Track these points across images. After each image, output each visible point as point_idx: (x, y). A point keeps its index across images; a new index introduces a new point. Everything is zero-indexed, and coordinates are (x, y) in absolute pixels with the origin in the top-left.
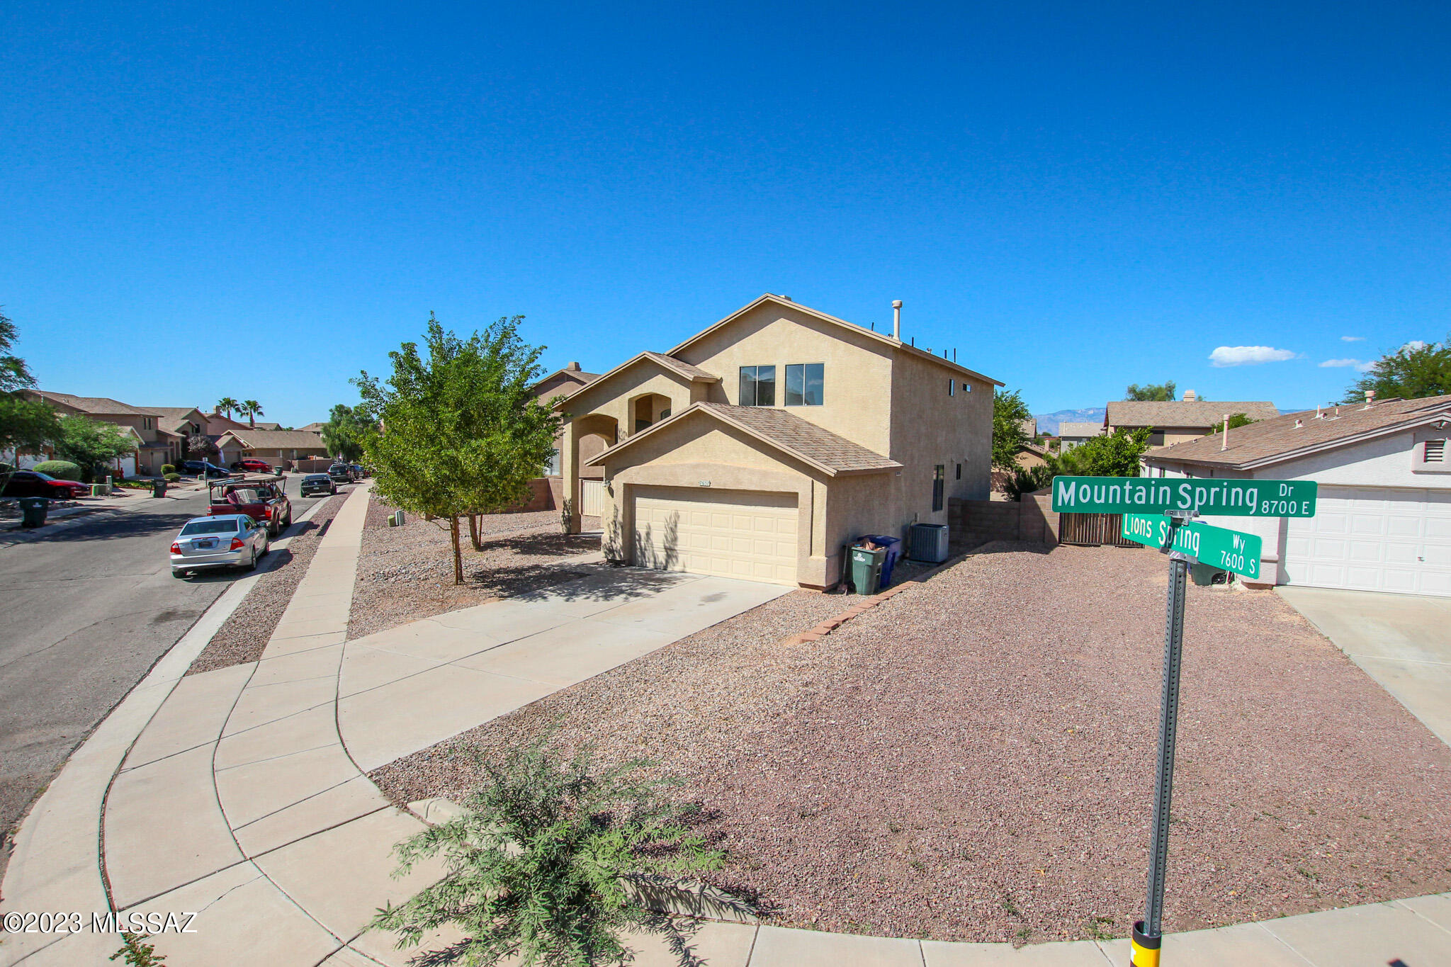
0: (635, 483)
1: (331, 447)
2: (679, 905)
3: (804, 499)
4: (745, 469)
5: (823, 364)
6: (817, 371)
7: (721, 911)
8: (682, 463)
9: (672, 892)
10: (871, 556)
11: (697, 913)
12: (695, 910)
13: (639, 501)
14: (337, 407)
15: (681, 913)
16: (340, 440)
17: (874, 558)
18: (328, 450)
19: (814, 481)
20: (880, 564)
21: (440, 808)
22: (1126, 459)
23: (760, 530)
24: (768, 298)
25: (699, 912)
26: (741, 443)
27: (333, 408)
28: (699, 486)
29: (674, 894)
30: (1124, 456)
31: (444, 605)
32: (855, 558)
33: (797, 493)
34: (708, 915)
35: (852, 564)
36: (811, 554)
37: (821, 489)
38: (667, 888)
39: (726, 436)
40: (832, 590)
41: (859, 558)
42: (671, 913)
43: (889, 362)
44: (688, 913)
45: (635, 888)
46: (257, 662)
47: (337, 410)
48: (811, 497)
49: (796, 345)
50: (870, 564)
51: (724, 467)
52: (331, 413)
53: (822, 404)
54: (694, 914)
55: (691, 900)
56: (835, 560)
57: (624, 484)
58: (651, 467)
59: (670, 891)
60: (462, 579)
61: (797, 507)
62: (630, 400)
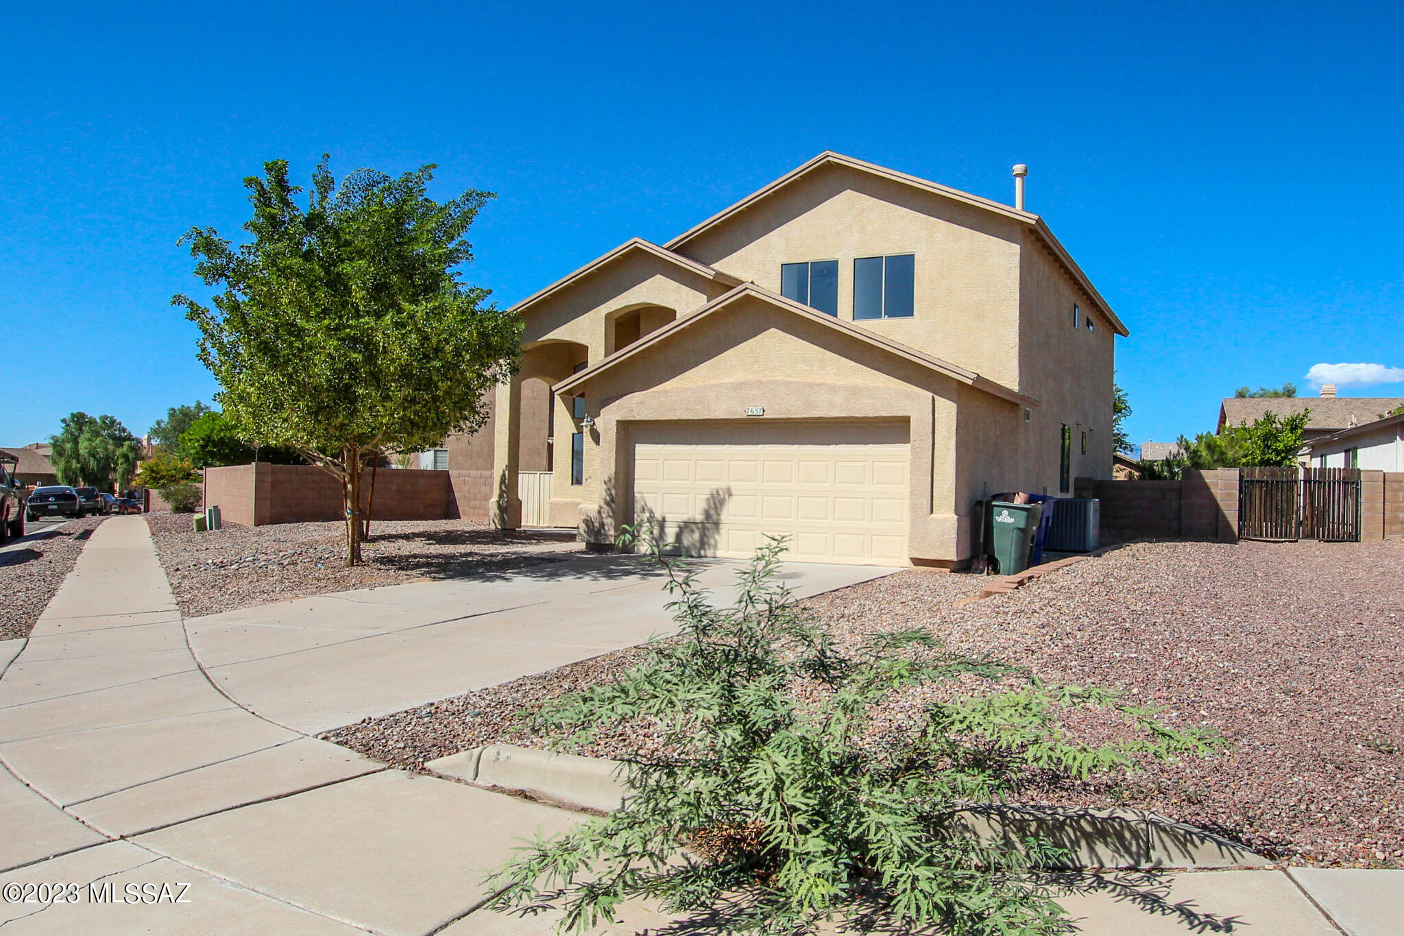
0: (638, 418)
1: (65, 471)
2: (1100, 848)
3: (919, 428)
4: (823, 384)
5: (914, 255)
6: (902, 268)
7: (1189, 846)
8: (715, 382)
9: (1082, 822)
10: (1024, 513)
11: (1143, 861)
12: (1139, 855)
13: (641, 450)
14: (73, 415)
15: (1108, 864)
16: (78, 462)
17: (1028, 517)
18: (60, 475)
19: (936, 397)
20: (1034, 528)
21: (508, 754)
22: (1278, 454)
23: (844, 482)
24: (829, 158)
25: (1148, 859)
26: (815, 347)
27: (68, 416)
28: (744, 416)
29: (1088, 829)
30: (1276, 450)
31: (341, 584)
32: (998, 519)
33: (908, 418)
34: (1166, 863)
35: (993, 527)
36: (932, 512)
37: (947, 410)
38: (1071, 818)
39: (790, 336)
40: (964, 567)
41: (1004, 518)
42: (1086, 867)
43: (1016, 248)
44: (1122, 864)
45: (998, 828)
46: (25, 639)
47: (73, 421)
48: (931, 422)
49: (870, 227)
50: (1022, 525)
51: (787, 385)
52: (64, 425)
53: (913, 315)
54: (1138, 863)
55: (1127, 835)
56: (966, 523)
57: (618, 421)
58: (665, 391)
59: (1078, 822)
60: (359, 558)
61: (909, 442)
62: (608, 316)
